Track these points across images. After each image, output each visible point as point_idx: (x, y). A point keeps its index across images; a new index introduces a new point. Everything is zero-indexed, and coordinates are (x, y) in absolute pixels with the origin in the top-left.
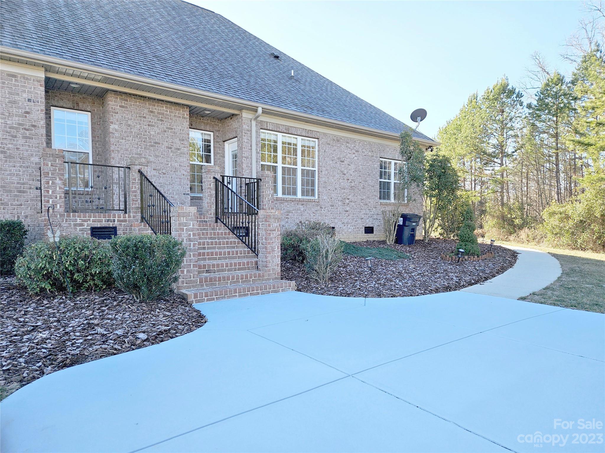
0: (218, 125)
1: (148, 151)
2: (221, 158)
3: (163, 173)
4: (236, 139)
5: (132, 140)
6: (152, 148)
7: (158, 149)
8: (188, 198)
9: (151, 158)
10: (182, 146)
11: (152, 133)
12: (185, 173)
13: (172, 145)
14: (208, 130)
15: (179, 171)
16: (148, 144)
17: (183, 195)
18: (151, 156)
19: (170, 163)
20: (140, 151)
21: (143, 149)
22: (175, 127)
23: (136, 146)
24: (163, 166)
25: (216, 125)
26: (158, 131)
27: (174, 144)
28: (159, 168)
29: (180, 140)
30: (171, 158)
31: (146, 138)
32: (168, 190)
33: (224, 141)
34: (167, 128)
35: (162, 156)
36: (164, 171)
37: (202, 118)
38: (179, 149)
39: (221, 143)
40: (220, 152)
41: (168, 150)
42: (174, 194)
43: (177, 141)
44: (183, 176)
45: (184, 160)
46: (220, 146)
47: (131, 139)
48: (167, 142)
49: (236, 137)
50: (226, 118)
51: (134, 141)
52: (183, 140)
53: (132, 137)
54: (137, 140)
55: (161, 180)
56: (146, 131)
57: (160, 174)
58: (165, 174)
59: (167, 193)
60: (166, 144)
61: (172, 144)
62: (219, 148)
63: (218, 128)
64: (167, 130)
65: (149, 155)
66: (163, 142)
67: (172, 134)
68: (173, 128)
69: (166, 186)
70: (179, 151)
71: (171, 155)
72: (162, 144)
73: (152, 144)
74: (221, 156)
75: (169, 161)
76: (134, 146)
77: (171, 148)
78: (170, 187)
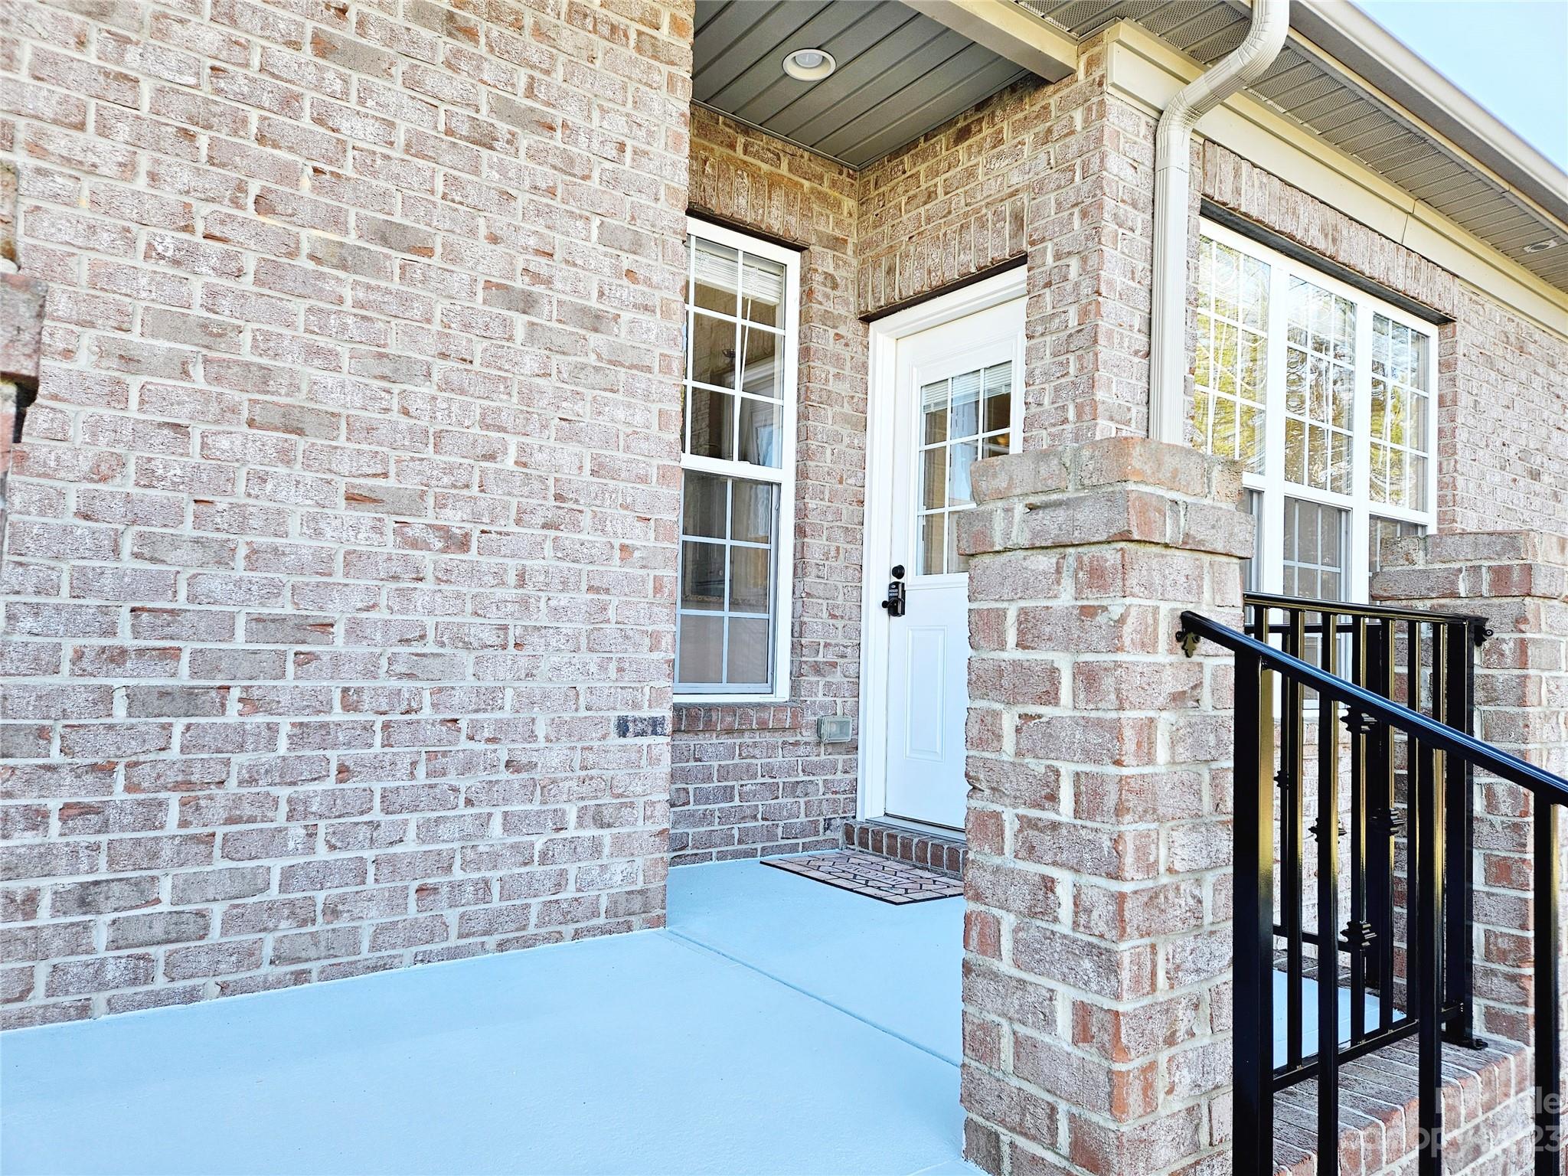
0: (838, 205)
1: (299, 306)
2: (846, 431)
3: (445, 532)
4: (1021, 272)
5: (128, 168)
6: (347, 286)
7: (405, 300)
8: (654, 761)
9: (329, 379)
10: (628, 291)
11: (359, 131)
12: (642, 538)
13: (536, 278)
14: (777, 227)
15: (586, 520)
16: (308, 237)
17: (614, 740)
18: (327, 358)
19: (513, 442)
20: (212, 294)
21: (247, 283)
22: (571, 113)
23: (169, 240)
24: (449, 470)
25: (823, 198)
26: (410, 121)
27: (561, 273)
28: (412, 484)
29: (608, 238)
30: (528, 396)
31: (287, 175)
32: (489, 699)
33: (867, 319)
34: (504, 109)
35: (439, 367)
36: (454, 519)
37: (741, 140)
38: (596, 321)
39: (851, 328)
40: (842, 388)
41: (506, 324)
42: (533, 737)
43: (585, 239)
44: (615, 566)
45: (639, 419)
46: (839, 347)
47: (109, 151)
48: (494, 239)
49: (1019, 260)
50: (897, 153)
51: (141, 183)
52: (636, 246)
53: (123, 131)
54: (185, 178)
55: (420, 600)
56: (288, 103)
57: (415, 544)
58: (464, 544)
59: (475, 726)
60: (490, 262)
61: (540, 265)
62: (838, 360)
63: (838, 223)
64: (503, 127)
65: (313, 352)
66: (460, 241)
67: (545, 175)
68: (558, 116)
69: (468, 659)
70: (594, 339)
71: (530, 365)
72: (452, 255)
73: (352, 239)
74: (846, 419)
75: (505, 419)
76: (143, 237)
77: (527, 303)
78: (503, 667)
